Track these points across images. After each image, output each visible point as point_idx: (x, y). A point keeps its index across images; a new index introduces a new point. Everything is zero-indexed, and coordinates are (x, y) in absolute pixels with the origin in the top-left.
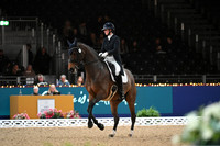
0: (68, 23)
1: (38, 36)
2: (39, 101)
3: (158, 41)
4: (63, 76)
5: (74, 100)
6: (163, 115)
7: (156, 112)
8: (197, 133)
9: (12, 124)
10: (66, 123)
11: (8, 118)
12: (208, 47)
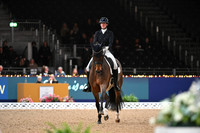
0: (65, 25)
1: (40, 35)
2: (41, 88)
3: (137, 41)
4: (60, 68)
5: (69, 88)
6: (141, 101)
7: (135, 98)
8: (170, 116)
9: (19, 106)
10: (62, 106)
11: (16, 101)
12: (177, 46)
